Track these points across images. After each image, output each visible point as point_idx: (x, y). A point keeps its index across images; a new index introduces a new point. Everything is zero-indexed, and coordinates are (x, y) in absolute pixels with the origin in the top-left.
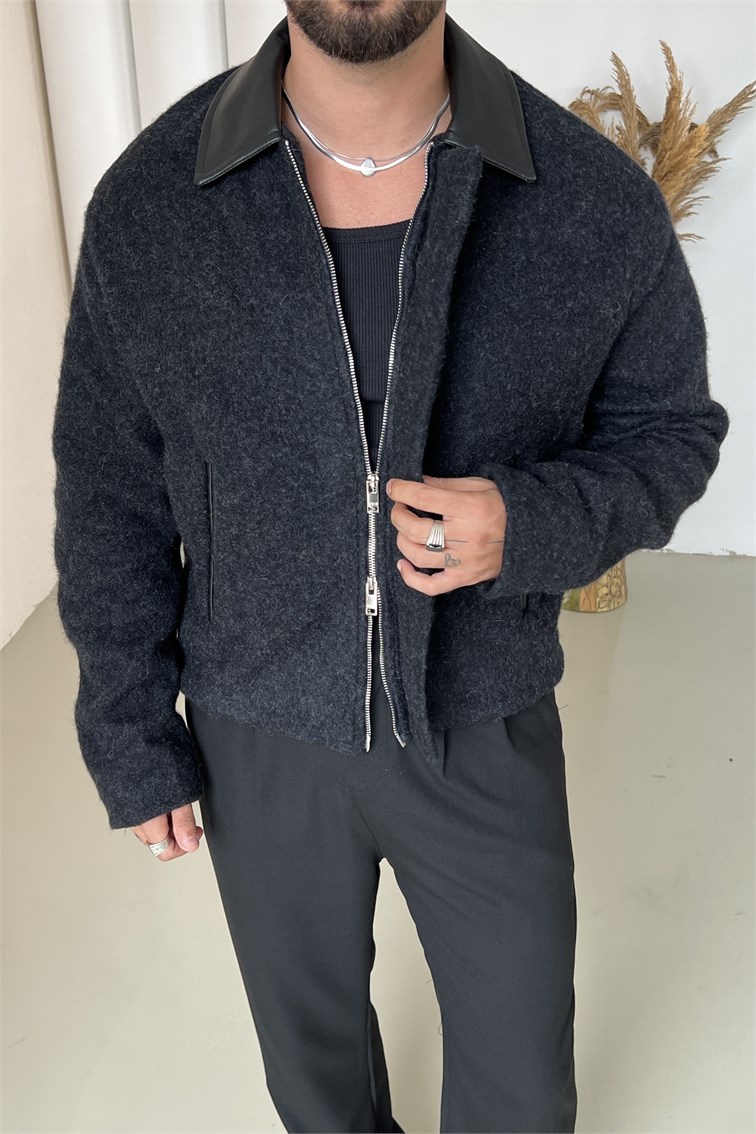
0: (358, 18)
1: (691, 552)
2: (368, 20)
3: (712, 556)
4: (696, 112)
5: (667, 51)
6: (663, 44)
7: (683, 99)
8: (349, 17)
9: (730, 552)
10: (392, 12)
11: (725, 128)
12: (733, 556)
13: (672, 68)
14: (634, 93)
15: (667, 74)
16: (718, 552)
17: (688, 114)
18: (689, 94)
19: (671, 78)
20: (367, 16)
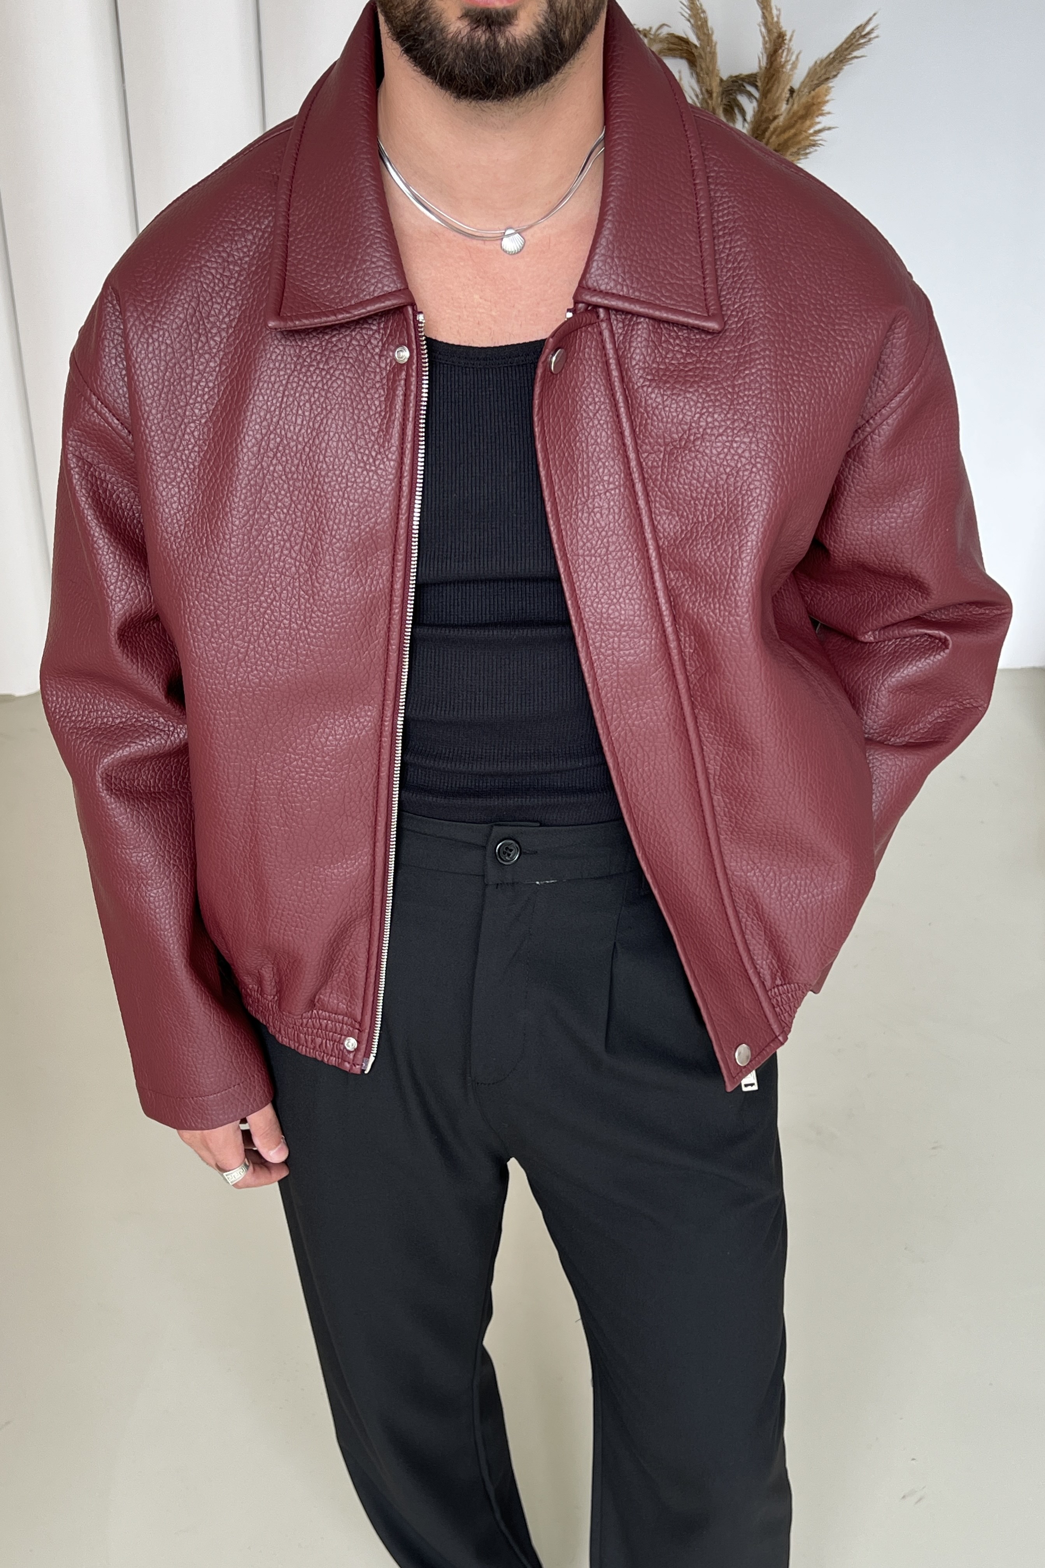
0: (483, 39)
8: (470, 39)
10: (530, 33)
13: (765, 3)
14: (715, 38)
17: (789, 68)
19: (764, 17)
20: (495, 39)
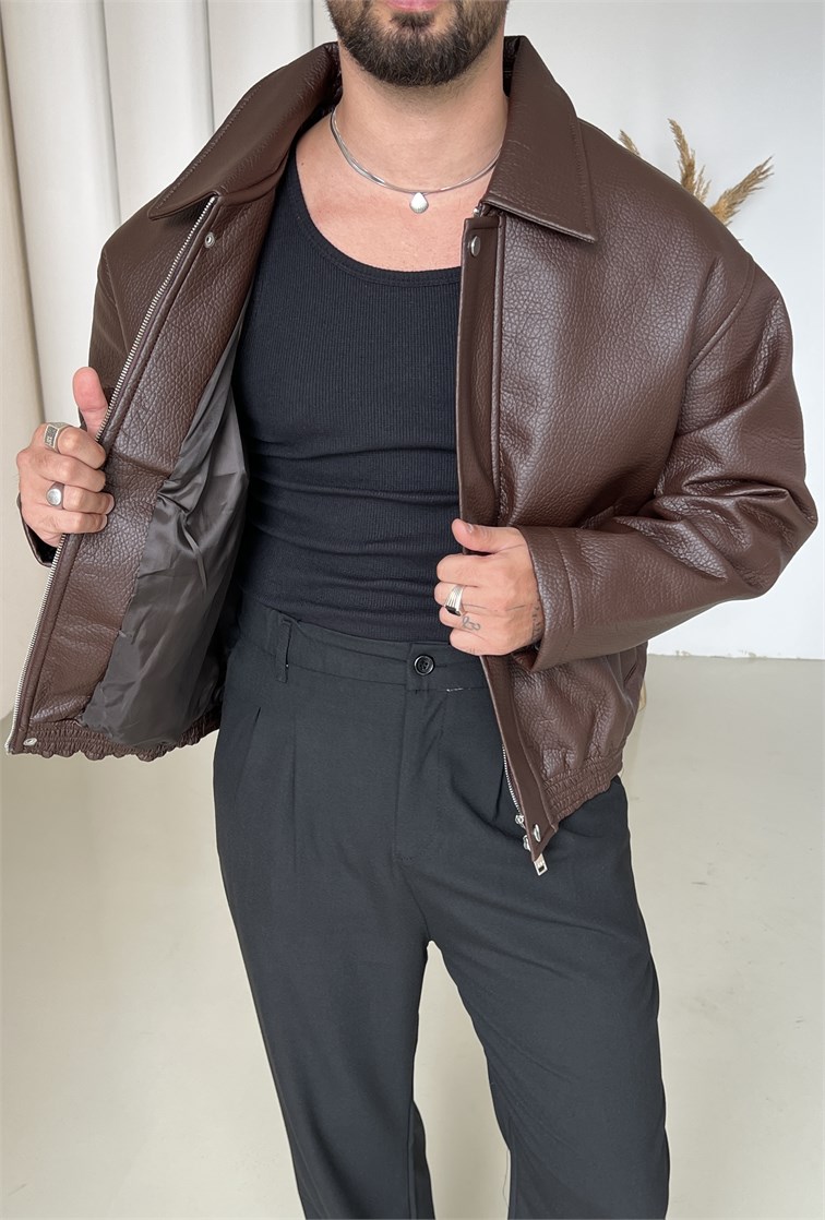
0: (408, 36)
1: (709, 655)
2: (418, 40)
3: (730, 659)
4: (709, 191)
5: (677, 130)
6: (672, 123)
7: (696, 177)
8: (398, 37)
9: (750, 654)
11: (736, 209)
12: (753, 659)
13: (683, 146)
15: (677, 153)
16: (736, 655)
17: (701, 192)
18: (702, 172)
19: (682, 156)
20: (417, 36)
